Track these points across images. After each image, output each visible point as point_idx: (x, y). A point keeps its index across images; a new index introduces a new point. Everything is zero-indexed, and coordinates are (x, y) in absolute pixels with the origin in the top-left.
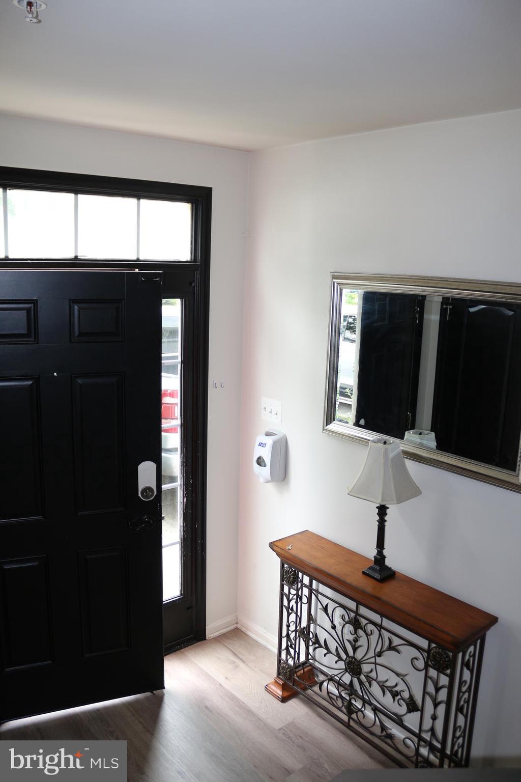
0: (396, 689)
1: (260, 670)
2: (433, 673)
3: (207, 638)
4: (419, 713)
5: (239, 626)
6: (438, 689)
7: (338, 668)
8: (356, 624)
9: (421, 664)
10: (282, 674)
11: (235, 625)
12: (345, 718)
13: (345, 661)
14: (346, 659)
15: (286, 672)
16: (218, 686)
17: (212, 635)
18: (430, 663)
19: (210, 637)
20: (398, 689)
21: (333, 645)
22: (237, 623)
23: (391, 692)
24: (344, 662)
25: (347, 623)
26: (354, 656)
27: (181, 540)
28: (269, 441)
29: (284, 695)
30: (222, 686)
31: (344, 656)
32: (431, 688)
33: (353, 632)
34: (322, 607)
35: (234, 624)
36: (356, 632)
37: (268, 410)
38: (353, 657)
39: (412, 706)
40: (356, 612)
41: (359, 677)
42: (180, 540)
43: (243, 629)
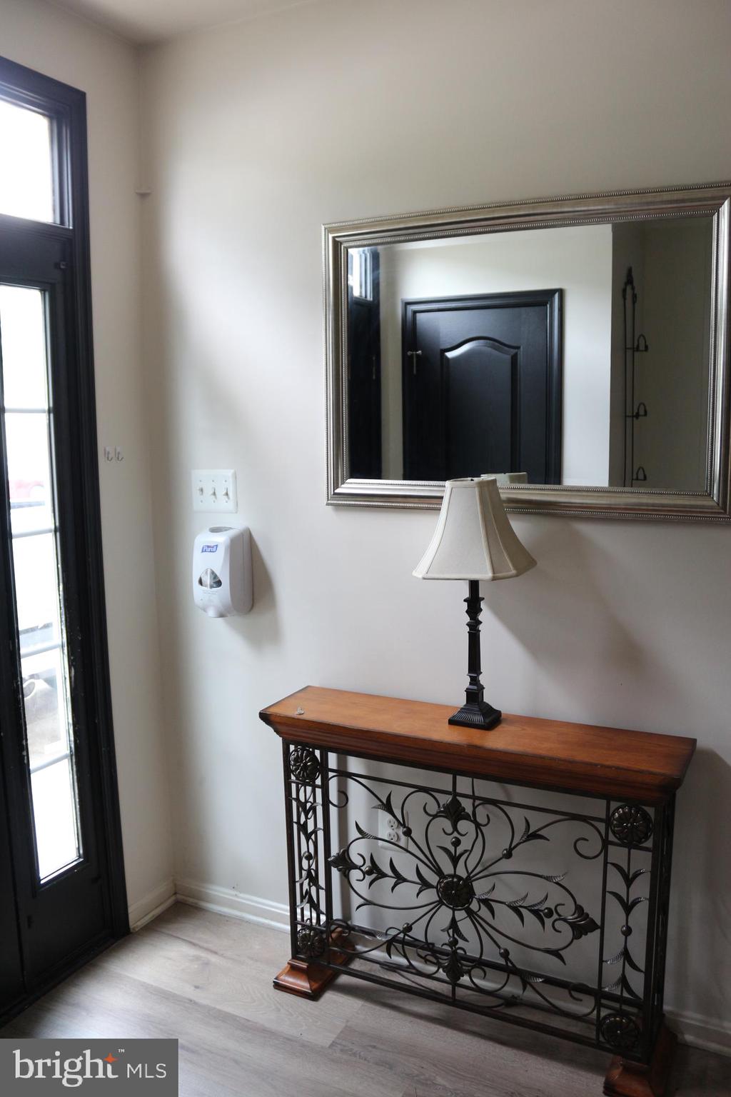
0: (547, 905)
1: (252, 959)
2: (618, 854)
3: (132, 930)
4: (598, 931)
5: (180, 897)
6: (629, 881)
7: (423, 904)
8: (454, 813)
9: (594, 845)
10: (304, 950)
11: (173, 898)
12: (444, 988)
13: (436, 888)
14: (439, 882)
15: (312, 944)
16: (187, 1005)
17: (139, 923)
18: (612, 838)
19: (137, 927)
20: (550, 904)
21: (407, 866)
22: (175, 893)
23: (536, 913)
24: (435, 890)
25: (435, 816)
26: (455, 872)
27: (71, 751)
28: (222, 539)
29: (314, 987)
30: (195, 1003)
31: (433, 878)
32: (616, 883)
33: (449, 829)
34: (380, 803)
35: (169, 898)
36: (455, 829)
37: (208, 491)
38: (454, 876)
39: (583, 925)
40: (454, 793)
41: (468, 907)
42: (68, 752)
43: (191, 900)
